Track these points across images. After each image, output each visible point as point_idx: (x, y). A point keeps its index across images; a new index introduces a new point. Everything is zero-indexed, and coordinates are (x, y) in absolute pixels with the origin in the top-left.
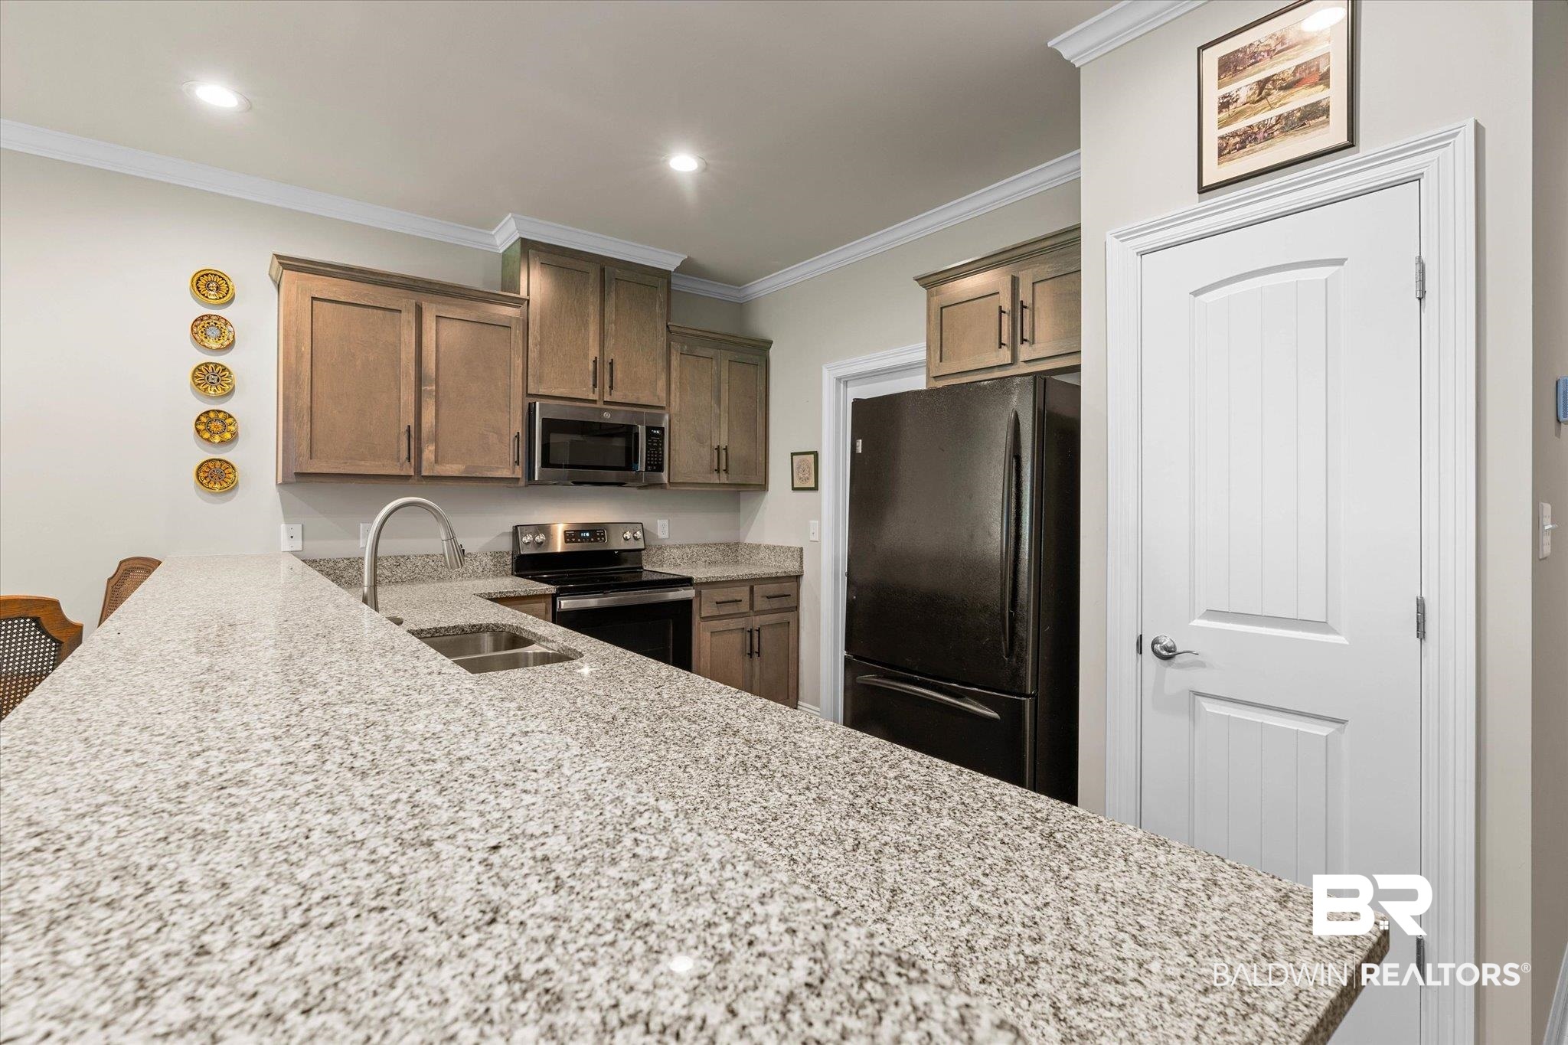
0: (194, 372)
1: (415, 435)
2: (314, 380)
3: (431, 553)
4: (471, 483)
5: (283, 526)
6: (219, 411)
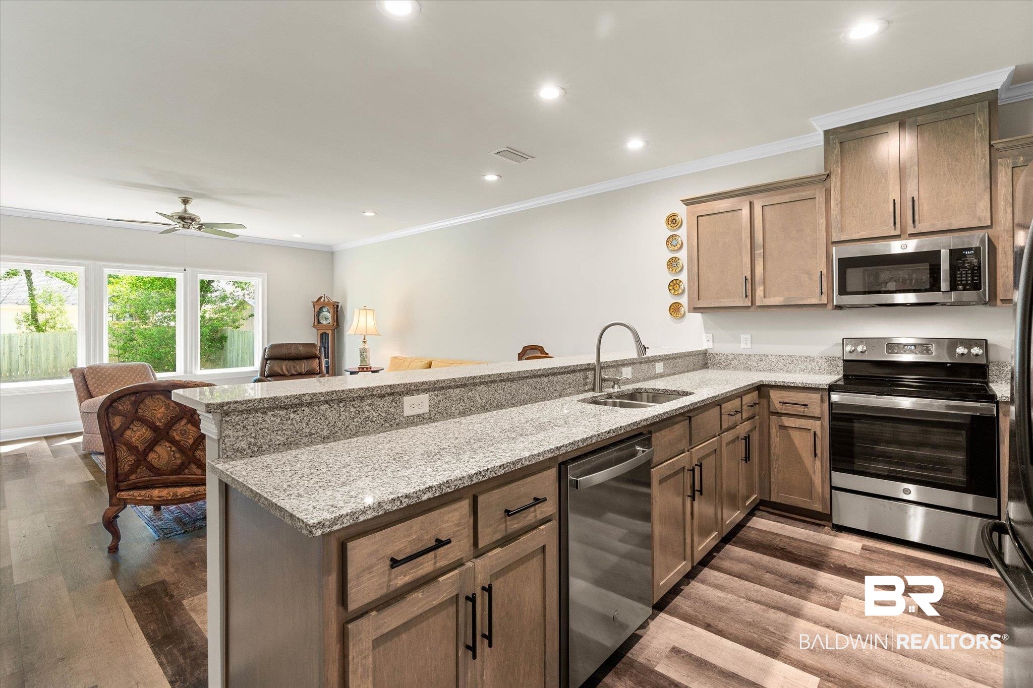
0: (668, 263)
1: (751, 282)
2: (700, 258)
3: (782, 354)
4: (790, 309)
5: (704, 334)
6: (677, 280)
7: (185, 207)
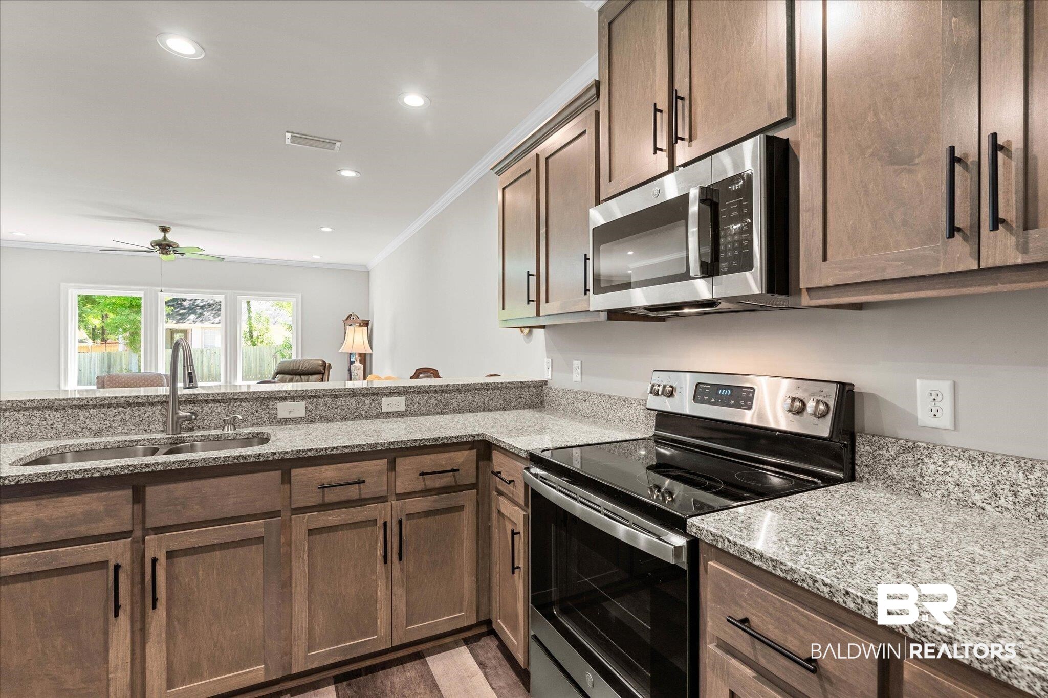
7: (165, 235)
